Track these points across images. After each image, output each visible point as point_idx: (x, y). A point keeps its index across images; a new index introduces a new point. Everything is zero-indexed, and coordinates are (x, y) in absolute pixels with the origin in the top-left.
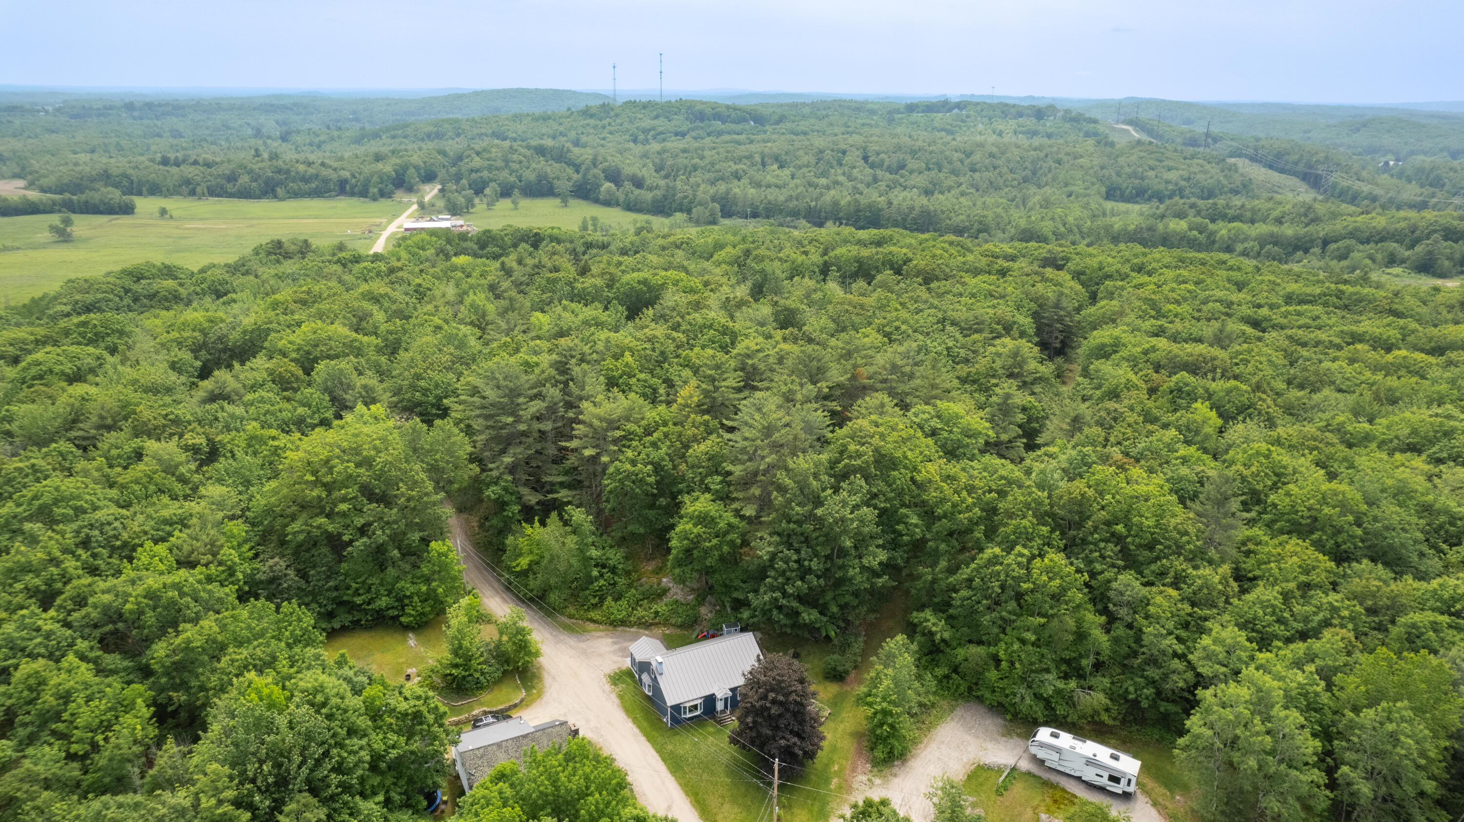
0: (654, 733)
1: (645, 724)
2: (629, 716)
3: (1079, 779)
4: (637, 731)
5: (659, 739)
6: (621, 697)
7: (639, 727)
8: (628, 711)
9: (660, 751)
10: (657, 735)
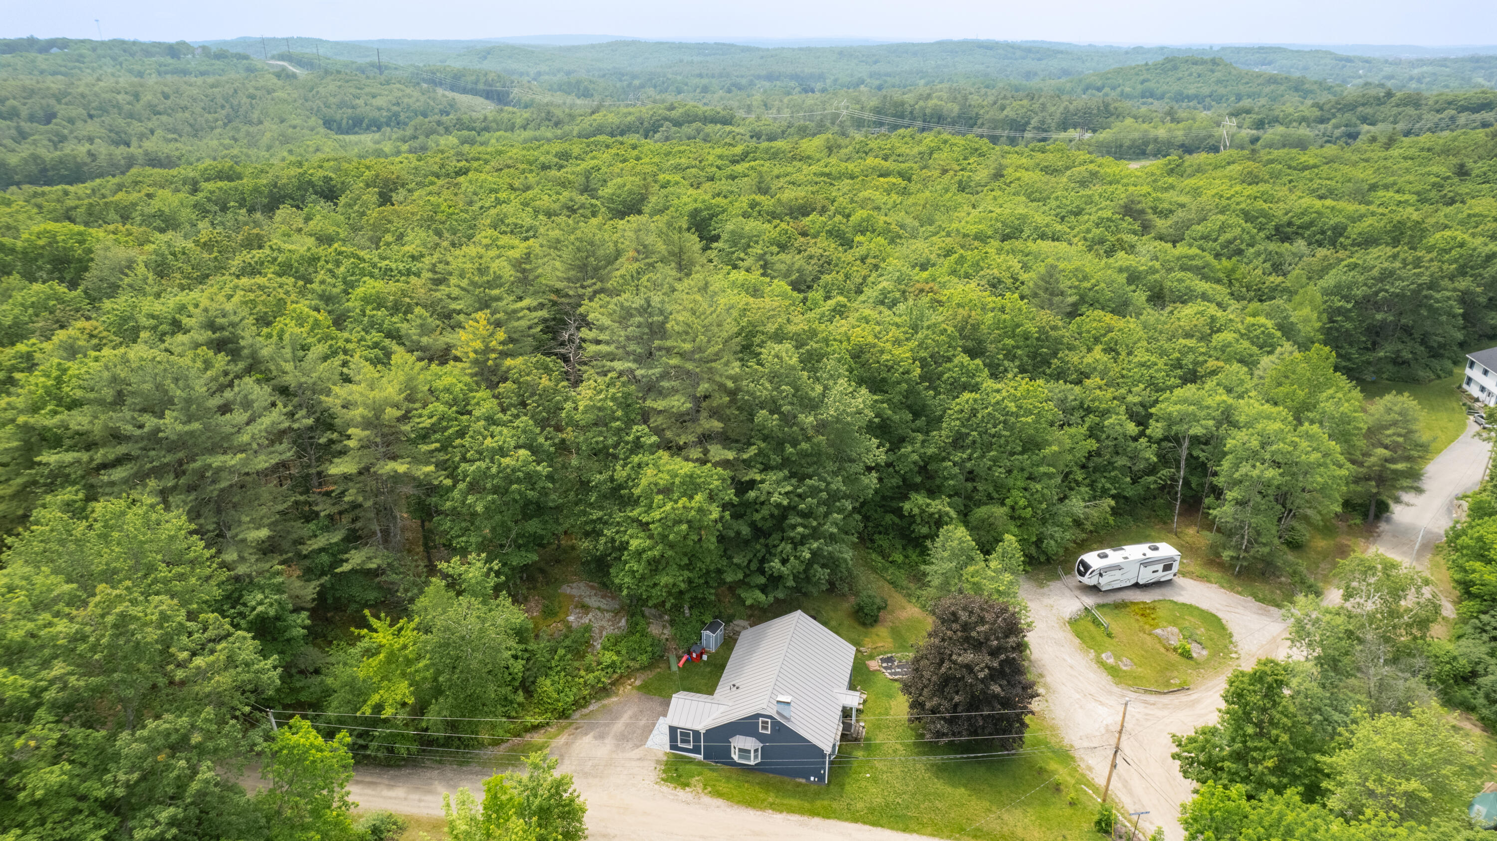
0: (818, 803)
1: (794, 802)
2: (761, 809)
3: (1137, 585)
4: (795, 818)
5: (835, 805)
6: (718, 794)
7: (791, 810)
8: (751, 803)
9: (855, 818)
10: (826, 803)
